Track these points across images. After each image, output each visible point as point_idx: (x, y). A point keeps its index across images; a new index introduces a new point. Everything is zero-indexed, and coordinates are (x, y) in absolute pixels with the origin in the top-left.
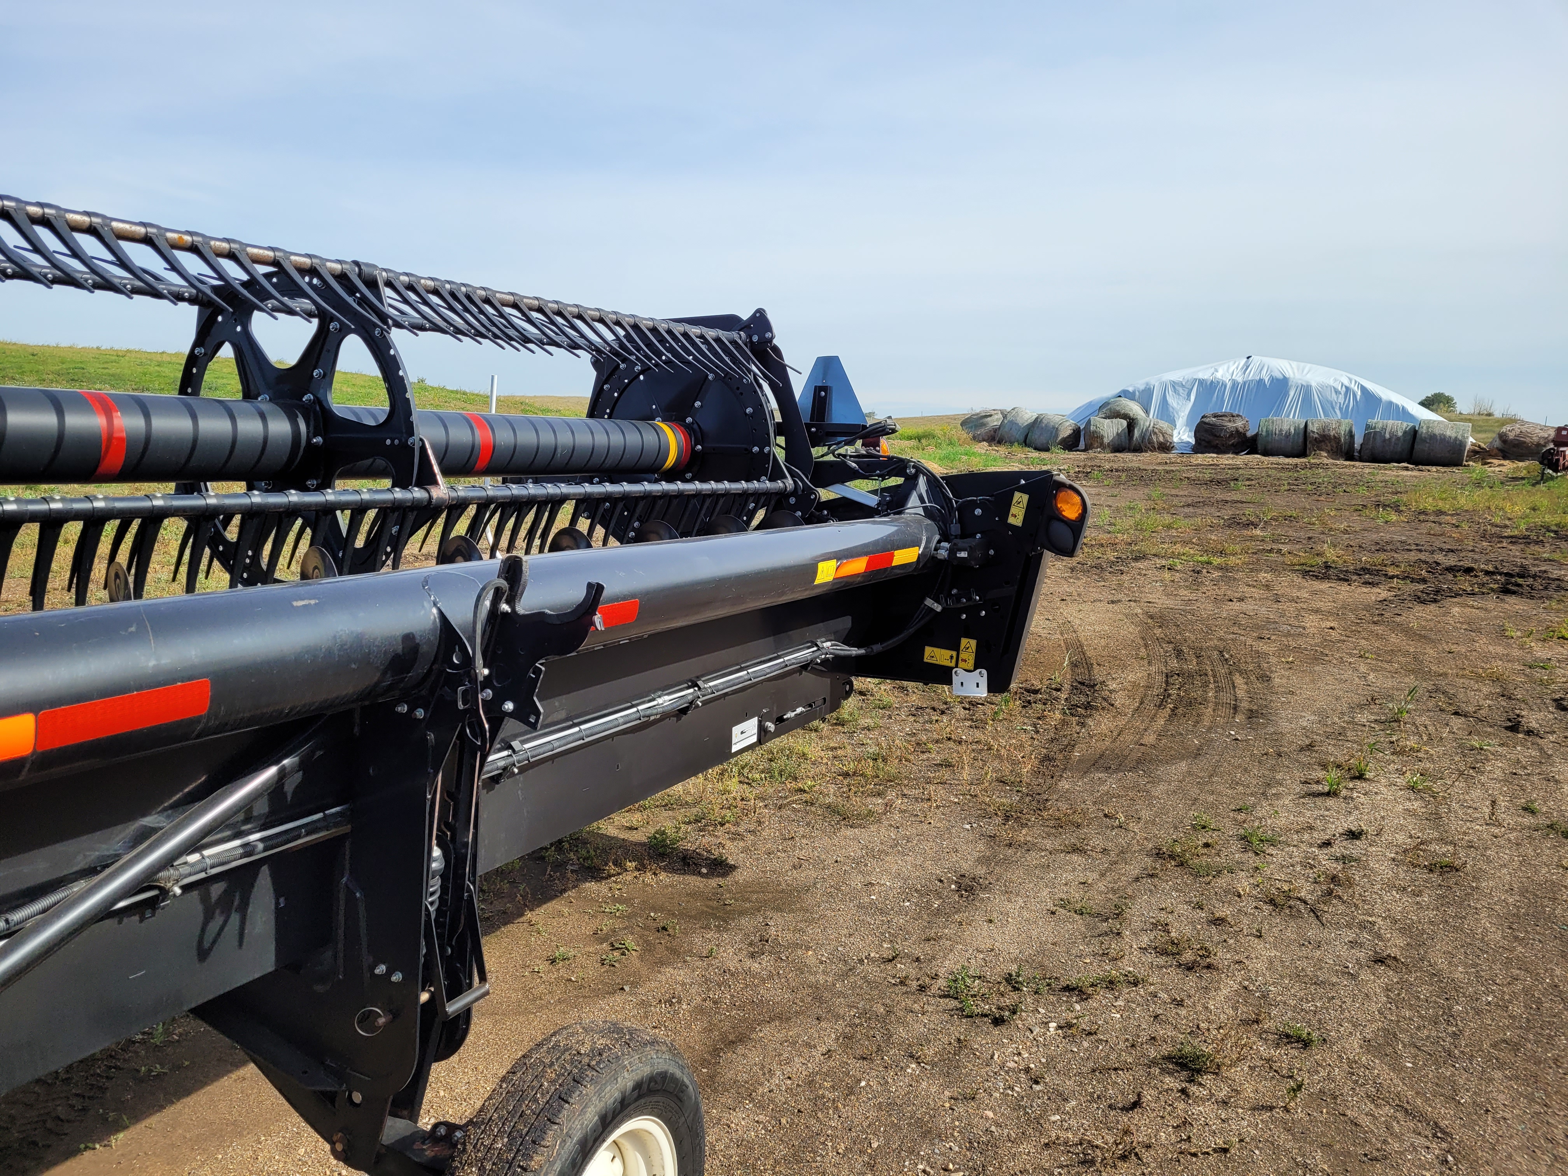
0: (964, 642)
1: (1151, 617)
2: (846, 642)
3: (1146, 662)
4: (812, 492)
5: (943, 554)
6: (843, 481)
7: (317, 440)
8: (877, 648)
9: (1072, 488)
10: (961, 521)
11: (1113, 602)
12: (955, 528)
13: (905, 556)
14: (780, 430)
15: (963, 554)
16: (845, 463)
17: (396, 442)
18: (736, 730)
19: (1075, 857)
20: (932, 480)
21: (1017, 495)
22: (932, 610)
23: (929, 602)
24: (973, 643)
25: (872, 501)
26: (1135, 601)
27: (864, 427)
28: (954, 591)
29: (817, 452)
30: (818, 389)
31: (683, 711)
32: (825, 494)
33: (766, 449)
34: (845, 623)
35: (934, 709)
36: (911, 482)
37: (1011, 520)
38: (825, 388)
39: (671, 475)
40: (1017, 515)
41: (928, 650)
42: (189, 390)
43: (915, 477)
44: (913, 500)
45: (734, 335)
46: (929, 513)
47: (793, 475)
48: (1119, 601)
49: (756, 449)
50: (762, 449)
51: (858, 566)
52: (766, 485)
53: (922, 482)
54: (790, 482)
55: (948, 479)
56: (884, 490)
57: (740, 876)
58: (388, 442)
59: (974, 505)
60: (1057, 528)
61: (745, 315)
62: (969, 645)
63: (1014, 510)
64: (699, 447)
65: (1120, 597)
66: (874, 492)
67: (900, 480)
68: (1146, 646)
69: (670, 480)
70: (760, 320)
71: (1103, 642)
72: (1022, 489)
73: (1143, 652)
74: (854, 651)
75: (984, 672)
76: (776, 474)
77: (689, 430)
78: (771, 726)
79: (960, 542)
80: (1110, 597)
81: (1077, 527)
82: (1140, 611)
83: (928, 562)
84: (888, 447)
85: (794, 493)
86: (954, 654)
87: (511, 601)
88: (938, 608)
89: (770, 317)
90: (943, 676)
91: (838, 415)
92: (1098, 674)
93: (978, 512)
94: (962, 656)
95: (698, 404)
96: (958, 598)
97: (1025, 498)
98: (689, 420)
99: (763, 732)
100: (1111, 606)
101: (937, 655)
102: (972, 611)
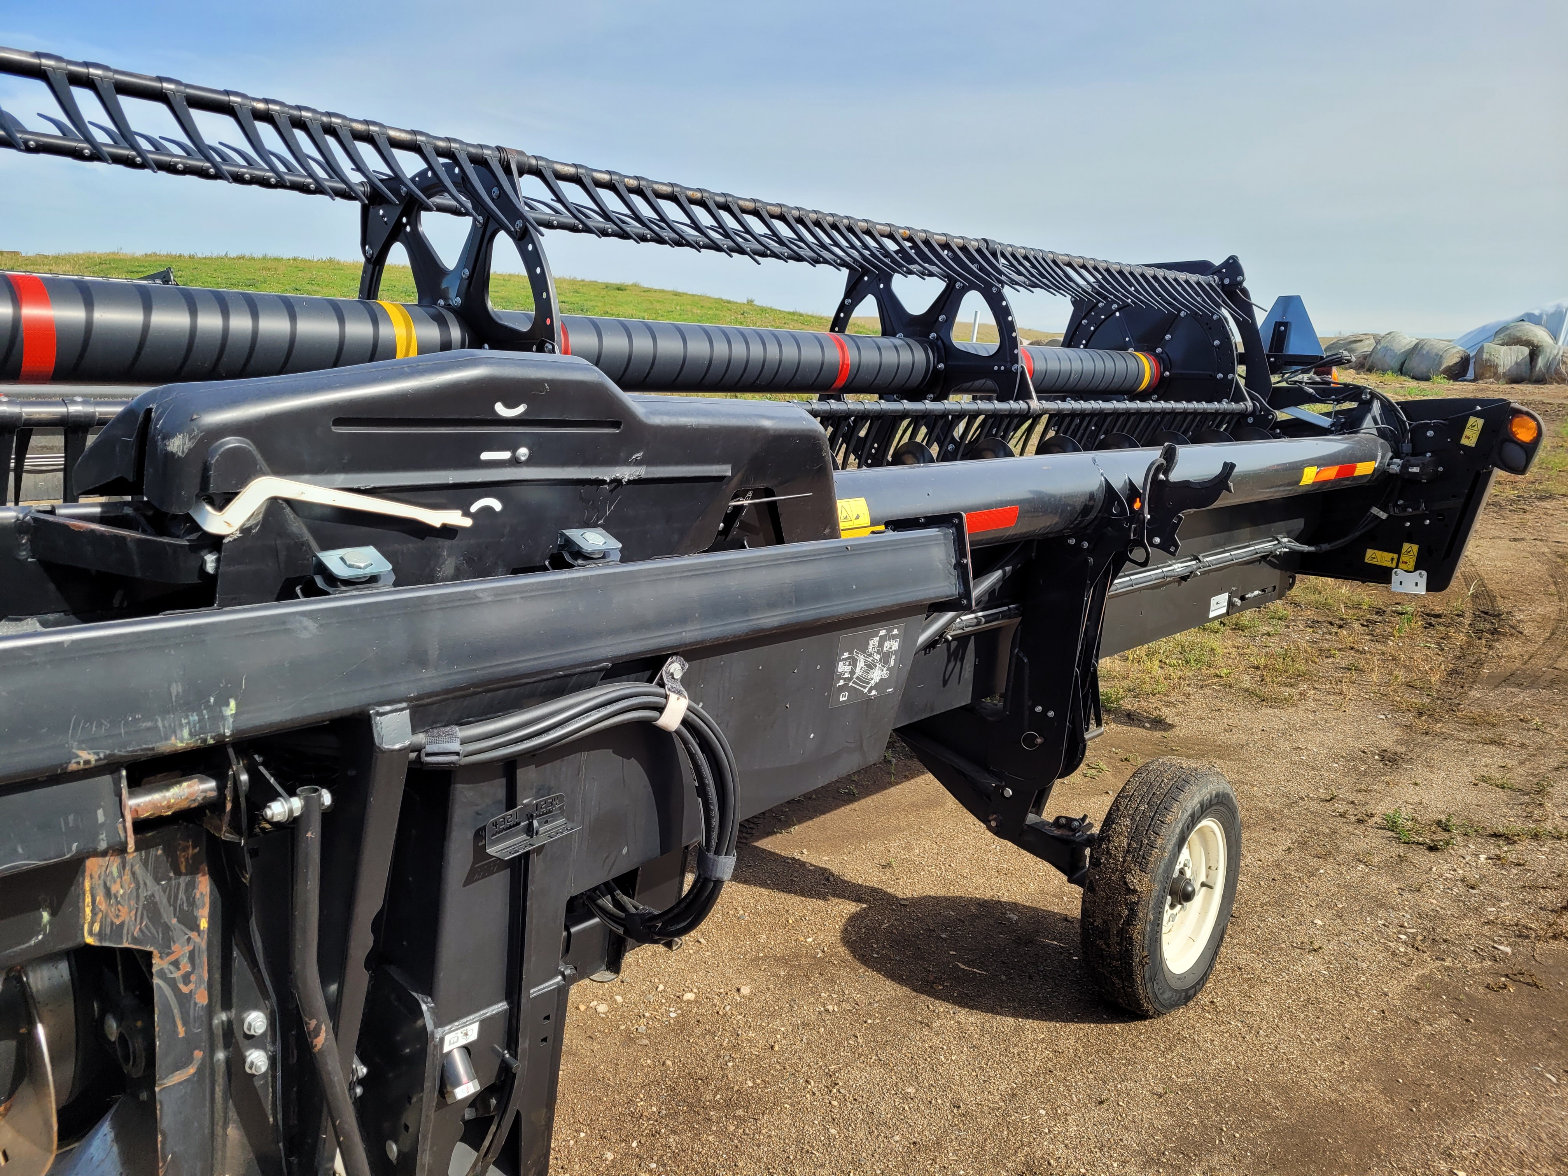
0: (1406, 546)
1: (1561, 557)
2: (1298, 539)
3: (1556, 597)
4: (1269, 412)
5: (1395, 468)
6: (1296, 404)
7: (941, 366)
8: (1325, 547)
9: (1528, 414)
10: (1412, 441)
11: (1515, 540)
12: (1407, 447)
13: (1365, 469)
14: (1242, 359)
15: (1416, 470)
16: (1301, 389)
17: (1002, 368)
18: (1214, 600)
19: (1493, 748)
20: (1387, 406)
21: (1472, 420)
22: (1378, 517)
23: (1375, 511)
24: (1415, 548)
25: (1326, 422)
26: (1541, 540)
27: (1322, 358)
28: (1400, 502)
29: (1274, 378)
30: (1278, 324)
31: (1184, 578)
32: (1282, 415)
33: (1230, 376)
34: (1299, 524)
35: (1331, 623)
36: (1366, 406)
37: (1464, 441)
38: (1286, 324)
39: (1144, 396)
40: (1471, 436)
41: (1370, 552)
42: (837, 329)
43: (1369, 403)
44: (1368, 422)
45: (1210, 278)
46: (1381, 433)
47: (1253, 398)
48: (1523, 539)
49: (1220, 376)
50: (1225, 376)
51: (1330, 473)
52: (1225, 405)
53: (1376, 406)
54: (1249, 403)
55: (1405, 405)
56: (1337, 413)
57: (1176, 731)
58: (996, 368)
59: (1428, 427)
60: (1510, 449)
61: (1217, 261)
62: (1410, 550)
63: (1467, 432)
64: (1167, 373)
65: (1523, 535)
66: (1328, 414)
67: (1354, 405)
68: (1556, 583)
69: (1143, 400)
70: (1232, 267)
71: (1506, 577)
72: (1478, 415)
73: (1552, 588)
74: (1306, 548)
75: (1424, 573)
76: (1238, 397)
77: (1158, 357)
78: (1238, 602)
79: (1413, 460)
80: (1513, 536)
81: (1530, 449)
82: (1547, 550)
83: (1382, 477)
84: (1340, 376)
85: (1253, 414)
86: (1395, 556)
87: (1166, 473)
88: (1383, 516)
89: (1242, 262)
90: (1382, 576)
91: (1295, 347)
92: (1502, 606)
93: (1430, 433)
94: (1403, 558)
95: (1168, 337)
96: (1404, 508)
97: (1481, 422)
98: (1159, 350)
99: (1231, 604)
100: (1513, 543)
101: (1375, 557)
102: (1417, 520)
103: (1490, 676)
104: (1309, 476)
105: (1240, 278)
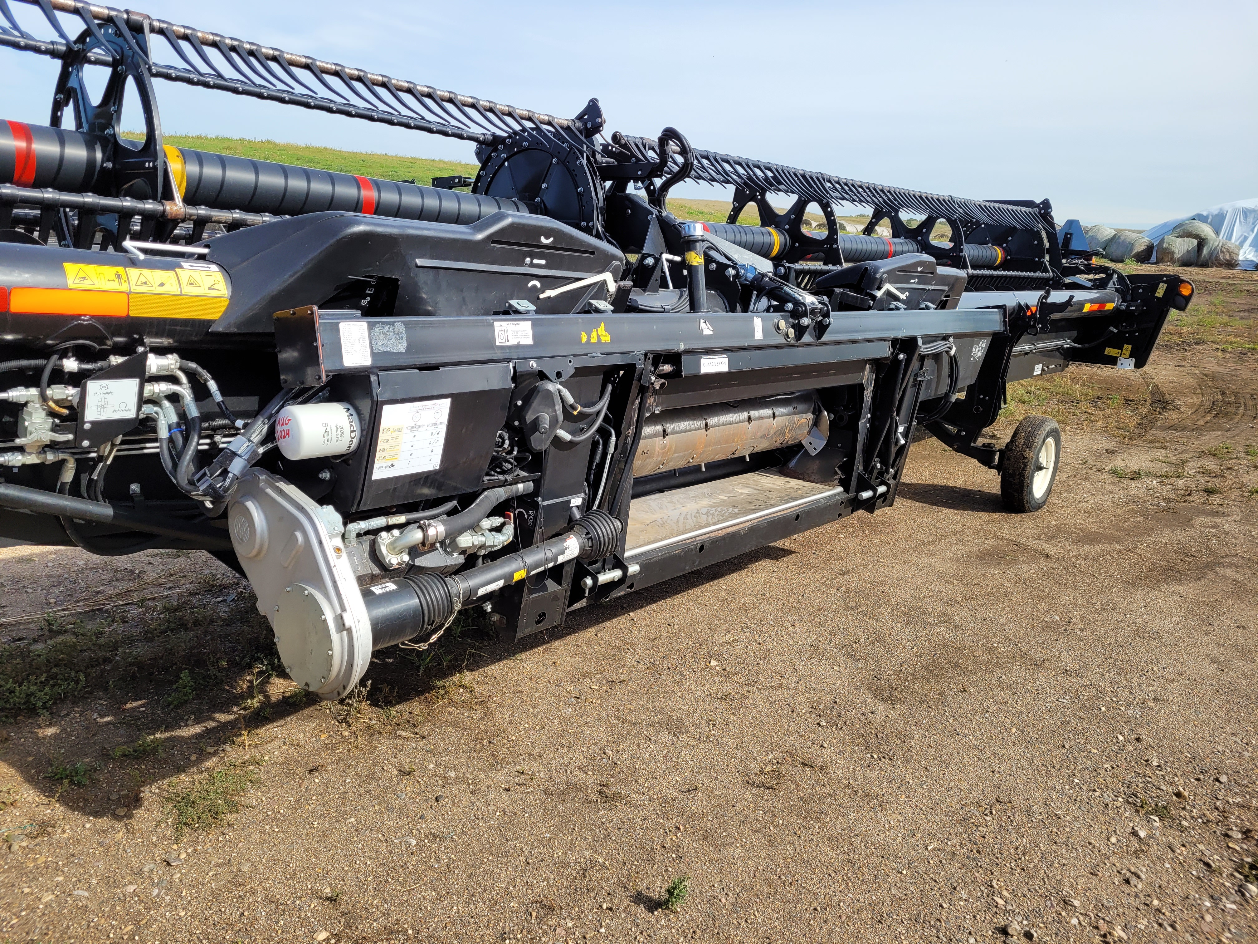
0: (1126, 346)
1: (1206, 376)
2: (1074, 341)
3: (1200, 395)
4: (1061, 279)
5: (1123, 307)
6: (1074, 275)
8: (1087, 345)
9: (1188, 282)
10: (1132, 294)
11: (1179, 366)
12: (1129, 297)
13: (1110, 306)
14: (1048, 251)
15: (1133, 308)
16: (1077, 267)
17: (955, 254)
18: (1037, 366)
20: (1121, 278)
21: (1161, 284)
22: (1112, 332)
23: (1111, 328)
24: (1130, 347)
25: (1089, 284)
26: (1195, 367)
27: (1089, 252)
28: (1124, 324)
29: (1064, 261)
30: (1067, 234)
31: (1027, 354)
32: (1068, 280)
33: (1042, 260)
34: (1074, 334)
36: (1110, 277)
37: (1157, 295)
38: (1071, 234)
39: (995, 269)
40: (1160, 292)
41: (1107, 349)
43: (1112, 275)
44: (1111, 284)
45: (1035, 210)
46: (1117, 290)
47: (1053, 271)
48: (1183, 366)
49: (1037, 259)
50: (1039, 260)
51: (1096, 307)
52: (1038, 274)
53: (1115, 276)
54: (1051, 274)
55: (1129, 276)
56: (1095, 280)
59: (1140, 287)
60: (1178, 298)
61: (1038, 201)
62: (1128, 348)
63: (1159, 290)
64: (1010, 256)
65: (1184, 363)
66: (1090, 280)
67: (1103, 276)
68: (1201, 389)
70: (1046, 205)
71: (1172, 385)
72: (1164, 282)
73: (1199, 391)
74: (1078, 346)
75: (1134, 359)
76: (1046, 271)
77: (1004, 249)
78: (1046, 369)
79: (1132, 303)
80: (1177, 364)
81: (1188, 299)
82: (1197, 372)
83: (1116, 310)
84: (1095, 261)
85: (1052, 279)
86: (1120, 351)
88: (1115, 331)
89: (1051, 202)
90: (1113, 361)
91: (1075, 245)
92: (1168, 397)
93: (1141, 291)
94: (1124, 352)
95: (1010, 238)
96: (1126, 327)
97: (1165, 285)
98: (1005, 245)
99: (1043, 370)
100: (1177, 368)
101: (1110, 351)
102: (1132, 333)
103: (1160, 426)
104: (1087, 308)
105: (1050, 210)
